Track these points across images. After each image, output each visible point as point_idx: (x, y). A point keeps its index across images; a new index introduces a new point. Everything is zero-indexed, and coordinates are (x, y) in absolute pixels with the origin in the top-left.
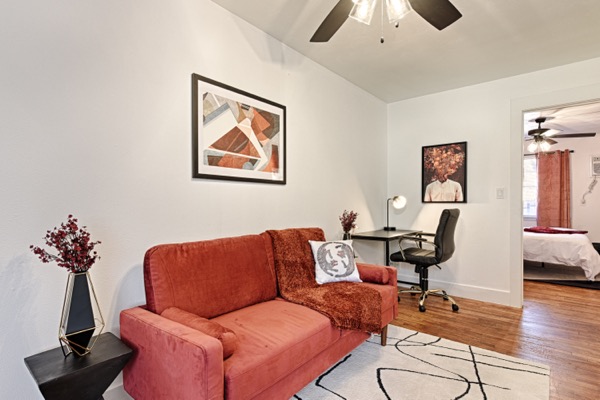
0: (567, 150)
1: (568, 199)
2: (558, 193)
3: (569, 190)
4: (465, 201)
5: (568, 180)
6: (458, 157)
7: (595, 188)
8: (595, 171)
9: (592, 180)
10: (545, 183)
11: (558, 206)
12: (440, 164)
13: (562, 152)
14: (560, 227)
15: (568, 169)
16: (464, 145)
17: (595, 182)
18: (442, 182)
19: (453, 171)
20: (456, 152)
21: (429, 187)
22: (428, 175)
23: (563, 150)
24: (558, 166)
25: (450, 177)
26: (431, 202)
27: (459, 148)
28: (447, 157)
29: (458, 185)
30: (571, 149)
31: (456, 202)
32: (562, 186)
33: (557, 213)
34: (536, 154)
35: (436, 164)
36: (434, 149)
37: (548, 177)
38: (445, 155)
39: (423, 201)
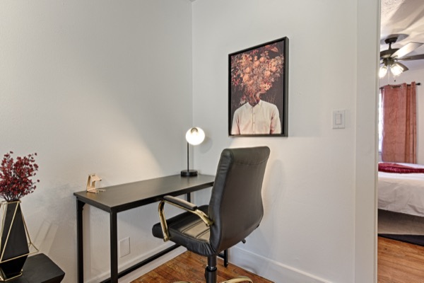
0: (413, 83)
1: (415, 133)
2: (404, 128)
3: (415, 124)
4: (284, 133)
5: (415, 113)
6: (275, 64)
10: (390, 117)
12: (251, 77)
13: (408, 85)
15: (414, 102)
16: (283, 42)
18: (254, 105)
19: (267, 87)
20: (272, 55)
21: (237, 112)
22: (236, 96)
23: (410, 83)
24: (404, 99)
25: (264, 97)
26: (239, 135)
27: (275, 50)
28: (259, 66)
29: (274, 107)
31: (271, 135)
32: (408, 119)
33: (402, 148)
34: (381, 88)
35: (246, 77)
36: (243, 56)
37: (393, 110)
38: (257, 63)
39: (230, 134)
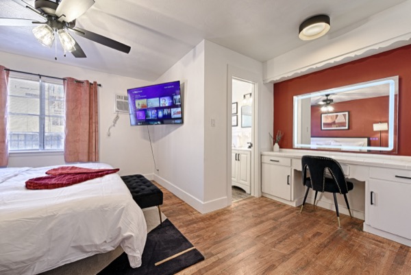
0: (95, 83)
1: (97, 131)
2: (87, 126)
3: (97, 123)
5: (97, 112)
7: (117, 122)
8: (118, 108)
9: (115, 115)
10: (73, 113)
11: (87, 137)
13: (91, 84)
14: (89, 160)
15: (96, 102)
17: (117, 117)
23: (92, 82)
24: (87, 96)
30: (98, 83)
32: (90, 118)
33: (86, 146)
34: (64, 79)
37: (76, 107)
